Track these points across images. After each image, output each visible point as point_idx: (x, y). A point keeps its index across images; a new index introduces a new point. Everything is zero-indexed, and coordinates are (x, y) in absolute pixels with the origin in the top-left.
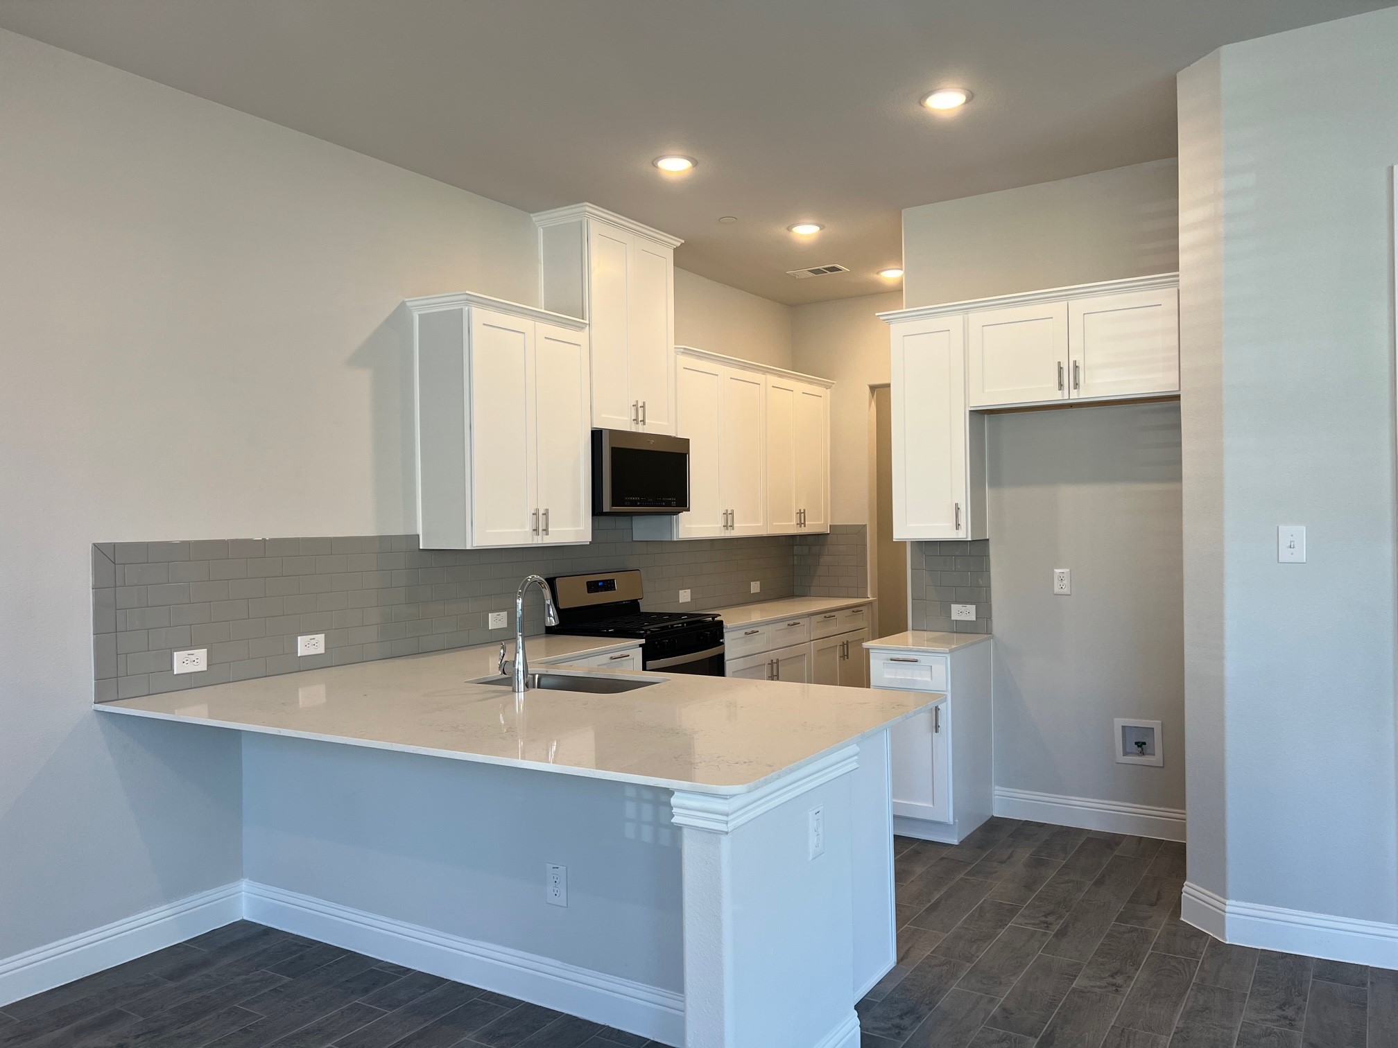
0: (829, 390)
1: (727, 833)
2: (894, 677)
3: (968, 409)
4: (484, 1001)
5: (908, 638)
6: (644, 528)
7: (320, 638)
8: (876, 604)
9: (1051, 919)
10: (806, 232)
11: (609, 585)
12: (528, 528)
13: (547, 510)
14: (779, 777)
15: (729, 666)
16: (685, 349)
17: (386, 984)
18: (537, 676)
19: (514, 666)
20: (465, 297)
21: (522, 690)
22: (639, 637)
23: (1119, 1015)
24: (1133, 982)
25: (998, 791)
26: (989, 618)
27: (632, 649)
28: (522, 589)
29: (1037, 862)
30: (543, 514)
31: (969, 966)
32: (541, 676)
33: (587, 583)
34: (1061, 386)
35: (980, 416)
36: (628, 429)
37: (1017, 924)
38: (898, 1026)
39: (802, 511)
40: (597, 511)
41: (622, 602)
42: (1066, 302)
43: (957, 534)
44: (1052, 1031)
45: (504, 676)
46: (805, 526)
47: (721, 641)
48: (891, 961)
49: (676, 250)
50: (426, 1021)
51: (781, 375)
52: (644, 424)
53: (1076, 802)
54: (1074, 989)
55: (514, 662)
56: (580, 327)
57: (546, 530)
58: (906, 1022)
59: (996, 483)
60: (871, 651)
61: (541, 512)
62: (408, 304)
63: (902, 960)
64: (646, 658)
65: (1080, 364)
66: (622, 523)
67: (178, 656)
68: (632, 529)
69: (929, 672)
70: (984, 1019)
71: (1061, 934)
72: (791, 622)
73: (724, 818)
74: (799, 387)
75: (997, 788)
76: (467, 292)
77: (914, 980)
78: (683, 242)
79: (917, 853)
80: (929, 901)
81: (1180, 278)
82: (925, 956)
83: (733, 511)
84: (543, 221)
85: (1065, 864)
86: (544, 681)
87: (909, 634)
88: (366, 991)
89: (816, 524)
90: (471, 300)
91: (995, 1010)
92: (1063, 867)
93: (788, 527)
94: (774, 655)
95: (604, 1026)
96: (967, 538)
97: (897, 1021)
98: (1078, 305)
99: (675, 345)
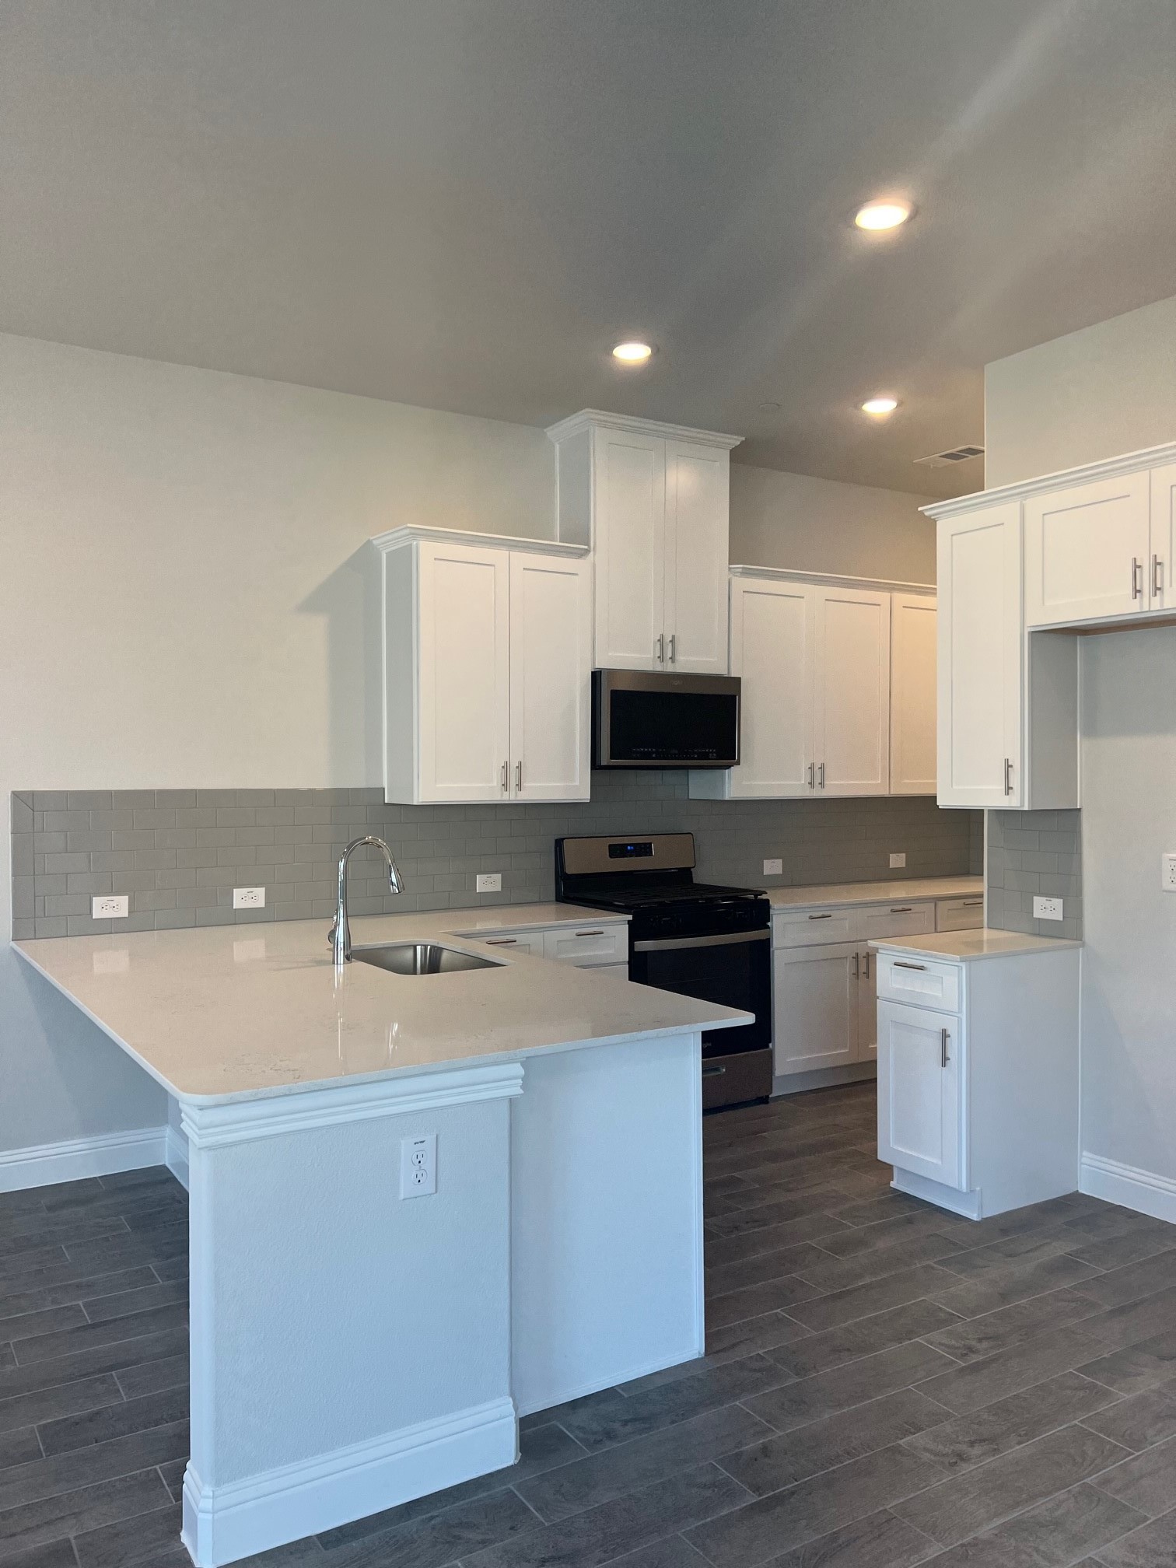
2: (901, 987)
3: (1027, 630)
7: (260, 892)
9: (983, 1346)
10: (881, 407)
11: (644, 850)
12: (497, 783)
13: (519, 764)
15: (780, 956)
16: (746, 568)
20: (407, 531)
21: (342, 962)
25: (1086, 1159)
26: (1079, 917)
27: (620, 925)
29: (1063, 1265)
30: (515, 768)
33: (610, 846)
34: (1136, 593)
36: (647, 669)
38: (608, 1433)
40: (595, 765)
42: (1147, 472)
44: (794, 1493)
47: (767, 923)
49: (735, 450)
52: (675, 662)
54: (896, 1446)
56: (578, 553)
57: (521, 786)
58: (626, 1430)
59: (1091, 731)
60: (879, 952)
61: (514, 764)
62: (375, 542)
64: (634, 937)
65: (1163, 559)
67: (97, 901)
69: (941, 986)
70: (724, 1453)
72: (898, 907)
75: (1085, 1153)
76: (409, 525)
78: (744, 439)
80: (844, 1287)
82: (752, 1354)
83: (823, 764)
84: (559, 435)
87: (985, 932)
90: (416, 534)
92: (1096, 1278)
94: (862, 948)
96: (1023, 806)
97: (615, 1427)
98: (1163, 474)
99: (730, 564)
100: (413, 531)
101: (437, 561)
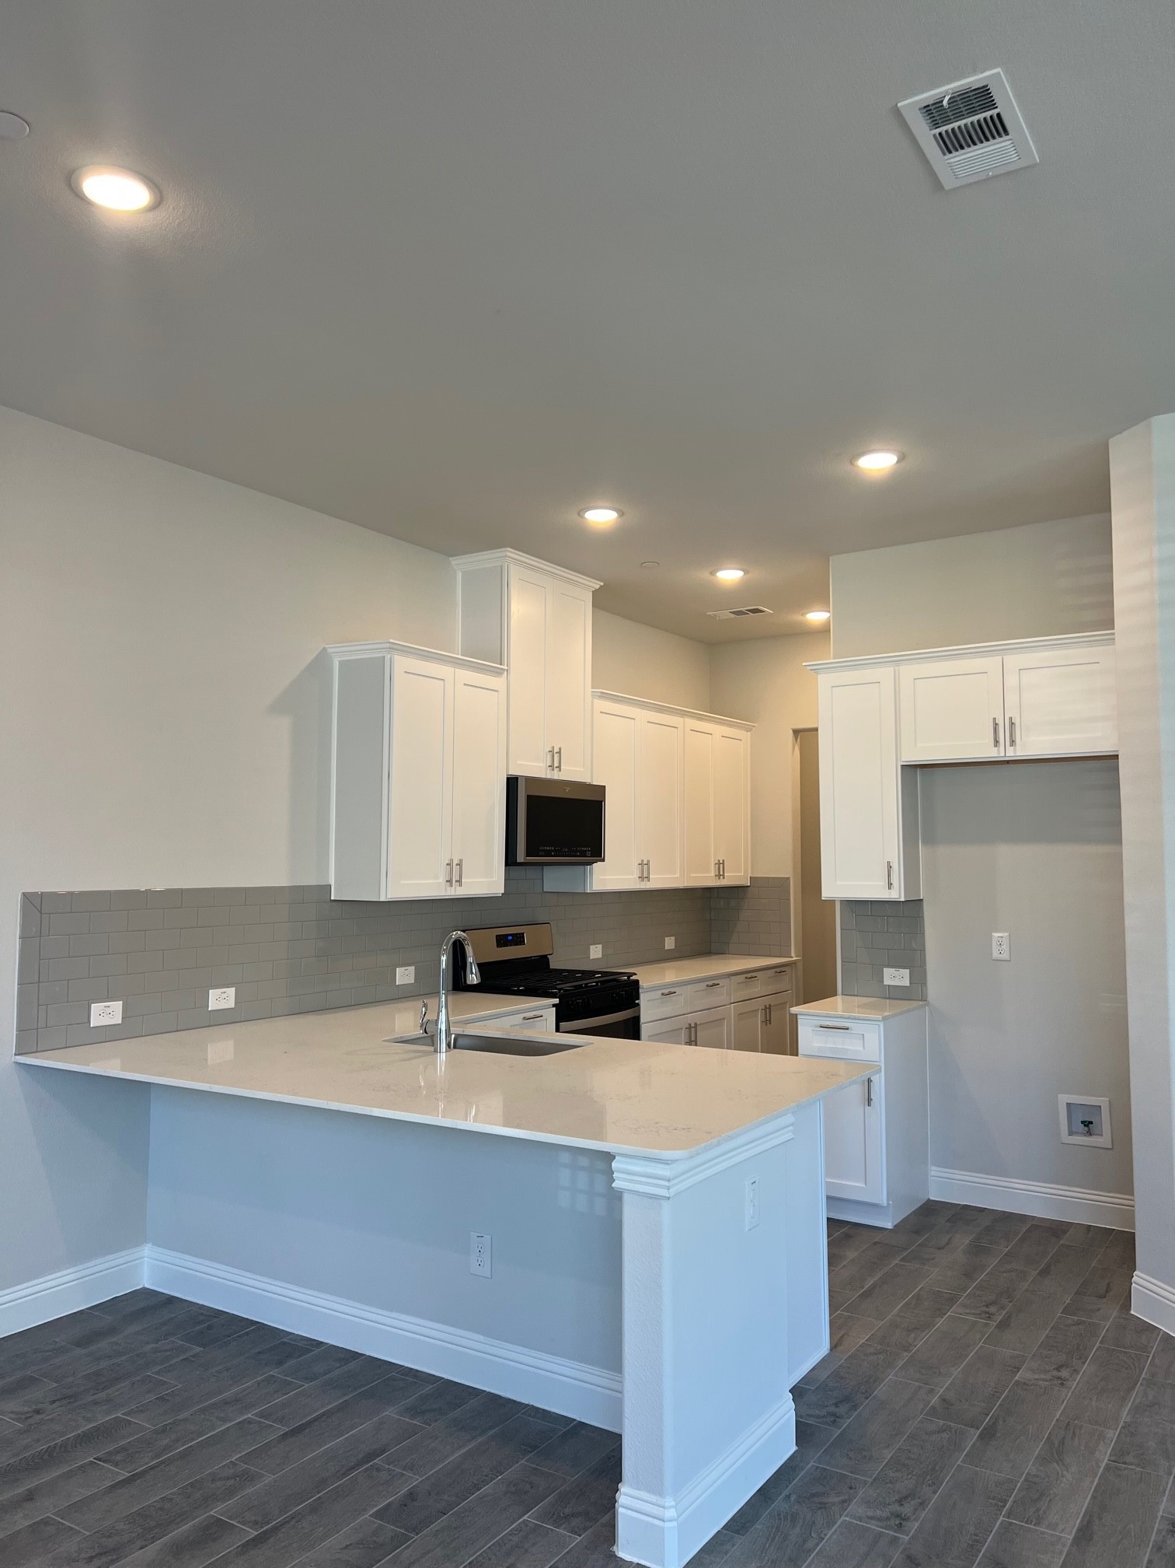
0: (749, 733)
1: (669, 1198)
2: (823, 1045)
3: (900, 764)
4: (403, 1377)
5: (836, 1006)
6: (556, 879)
7: (231, 992)
8: (800, 966)
9: (992, 1309)
10: (730, 576)
11: (518, 939)
12: (442, 879)
13: (461, 860)
14: (718, 1144)
15: (645, 1029)
16: (601, 692)
17: (300, 1356)
19: (437, 1025)
20: (388, 645)
21: (445, 1051)
22: (553, 996)
23: (1064, 1408)
24: (1079, 1377)
25: (934, 1171)
26: (924, 983)
27: (545, 1009)
28: (447, 945)
29: (977, 1249)
30: (457, 865)
31: (906, 1355)
32: (458, 1036)
33: (497, 936)
34: (996, 743)
35: (913, 772)
36: (543, 776)
37: (957, 1313)
38: (834, 1415)
39: (721, 862)
40: (510, 860)
41: (531, 957)
42: (1000, 657)
43: (890, 894)
44: (994, 1423)
45: (425, 1035)
46: (724, 878)
47: (637, 1002)
48: (824, 1349)
49: (595, 593)
50: (345, 1395)
51: (700, 718)
52: (560, 770)
53: (1018, 1184)
54: (1017, 1381)
55: (437, 1021)
56: (498, 673)
57: (459, 881)
58: (842, 1409)
59: (930, 840)
60: (799, 1017)
61: (455, 862)
62: (330, 650)
63: (835, 1347)
64: (560, 1018)
65: (1017, 721)
66: (531, 872)
67: (95, 1009)
68: (543, 879)
69: (861, 1041)
70: (923, 1410)
71: (1003, 1325)
72: (710, 983)
73: (666, 1183)
74: (718, 730)
75: (933, 1168)
76: (391, 641)
77: (849, 1368)
78: (602, 584)
79: (848, 1236)
80: (863, 1288)
81: (1116, 636)
82: (860, 1343)
83: (648, 861)
84: (462, 566)
85: (1008, 1252)
86: (460, 1042)
87: (839, 999)
88: (280, 1363)
89: (735, 877)
90: (394, 648)
91: (935, 1400)
92: (1005, 1255)
93: (706, 878)
94: (692, 1019)
95: (528, 1405)
96: (900, 898)
97: (833, 1409)
98: (1014, 661)
99: (592, 688)
100: (392, 646)
101: (407, 674)
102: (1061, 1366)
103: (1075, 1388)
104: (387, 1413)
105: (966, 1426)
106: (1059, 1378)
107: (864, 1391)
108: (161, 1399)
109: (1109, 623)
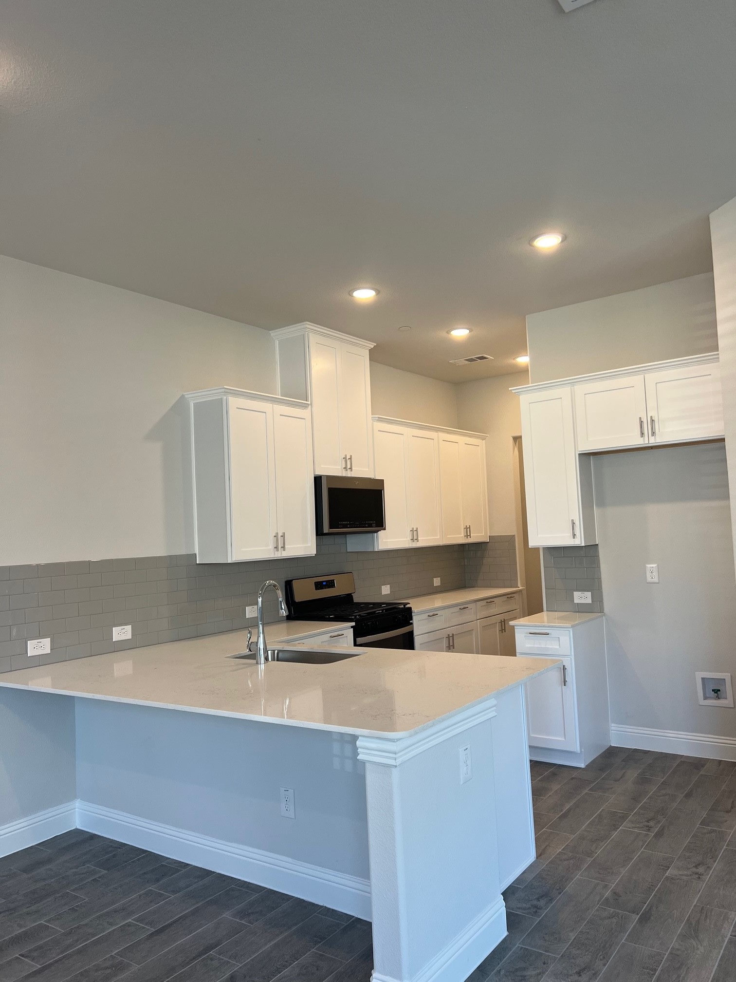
0: (484, 441)
1: (396, 766)
2: (533, 646)
3: (577, 453)
4: (238, 888)
5: (543, 618)
6: (354, 543)
7: (129, 628)
8: (525, 592)
9: (651, 824)
10: (460, 334)
11: (330, 584)
12: (271, 546)
13: (284, 533)
14: (433, 725)
15: (417, 640)
16: (379, 417)
17: (172, 875)
18: (276, 651)
19: (257, 646)
20: (223, 390)
21: (263, 663)
22: (351, 621)
23: (700, 897)
24: (711, 871)
25: (614, 727)
26: (601, 601)
27: (346, 629)
28: (262, 590)
29: (643, 780)
30: (281, 536)
31: (589, 860)
32: (279, 651)
33: (315, 583)
34: (642, 434)
35: (585, 457)
36: (340, 475)
37: (627, 827)
38: (536, 907)
39: (468, 527)
40: (319, 532)
41: (341, 595)
42: (643, 376)
43: (574, 541)
44: (650, 909)
45: (250, 653)
46: (470, 537)
47: (411, 622)
48: (530, 856)
49: (371, 351)
50: (197, 903)
51: (449, 432)
52: (351, 471)
53: (671, 734)
54: (667, 877)
55: (257, 643)
56: (305, 406)
57: (283, 547)
58: (542, 903)
59: (601, 504)
60: (515, 627)
61: (280, 534)
62: (186, 396)
63: (540, 855)
64: (356, 636)
65: (656, 419)
66: (339, 540)
67: (31, 644)
68: (346, 544)
69: (558, 642)
70: (599, 901)
71: (659, 835)
72: (462, 607)
73: (394, 756)
74: (462, 440)
75: (613, 725)
76: (225, 387)
77: (549, 871)
78: (376, 344)
79: (554, 774)
80: (562, 811)
81: (720, 356)
82: (557, 852)
83: (417, 528)
84: (278, 336)
85: (663, 781)
86: (280, 654)
87: (545, 614)
88: (158, 880)
89: (476, 537)
90: (228, 392)
91: (608, 894)
92: (662, 783)
93: (459, 538)
94: (450, 631)
95: (322, 906)
96: (581, 544)
97: (535, 902)
98: (651, 377)
99: (372, 415)
100: (226, 390)
101: (238, 409)
102: (699, 865)
103: (708, 881)
104: (224, 916)
105: (629, 912)
106: (697, 873)
107: (558, 888)
108: (73, 910)
109: (716, 348)
